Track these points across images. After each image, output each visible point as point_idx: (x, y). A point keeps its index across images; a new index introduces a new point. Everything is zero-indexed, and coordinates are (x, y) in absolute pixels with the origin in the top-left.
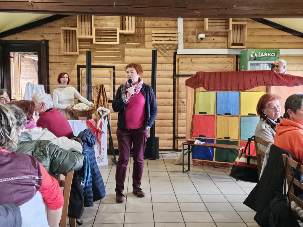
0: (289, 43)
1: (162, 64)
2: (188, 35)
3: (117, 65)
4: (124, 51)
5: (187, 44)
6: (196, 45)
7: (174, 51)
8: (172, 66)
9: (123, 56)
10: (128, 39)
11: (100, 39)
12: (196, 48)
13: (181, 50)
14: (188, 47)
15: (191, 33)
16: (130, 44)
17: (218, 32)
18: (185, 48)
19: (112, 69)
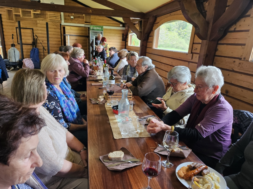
0: (111, 23)
1: (55, 29)
2: (66, 16)
3: (34, 28)
4: (37, 22)
5: (66, 21)
6: (70, 21)
7: (60, 23)
8: (60, 30)
9: (37, 24)
10: (38, 16)
11: (25, 15)
12: (70, 23)
13: (63, 23)
14: (67, 22)
15: (67, 16)
16: (39, 18)
17: (80, 16)
18: (65, 22)
19: (31, 30)
